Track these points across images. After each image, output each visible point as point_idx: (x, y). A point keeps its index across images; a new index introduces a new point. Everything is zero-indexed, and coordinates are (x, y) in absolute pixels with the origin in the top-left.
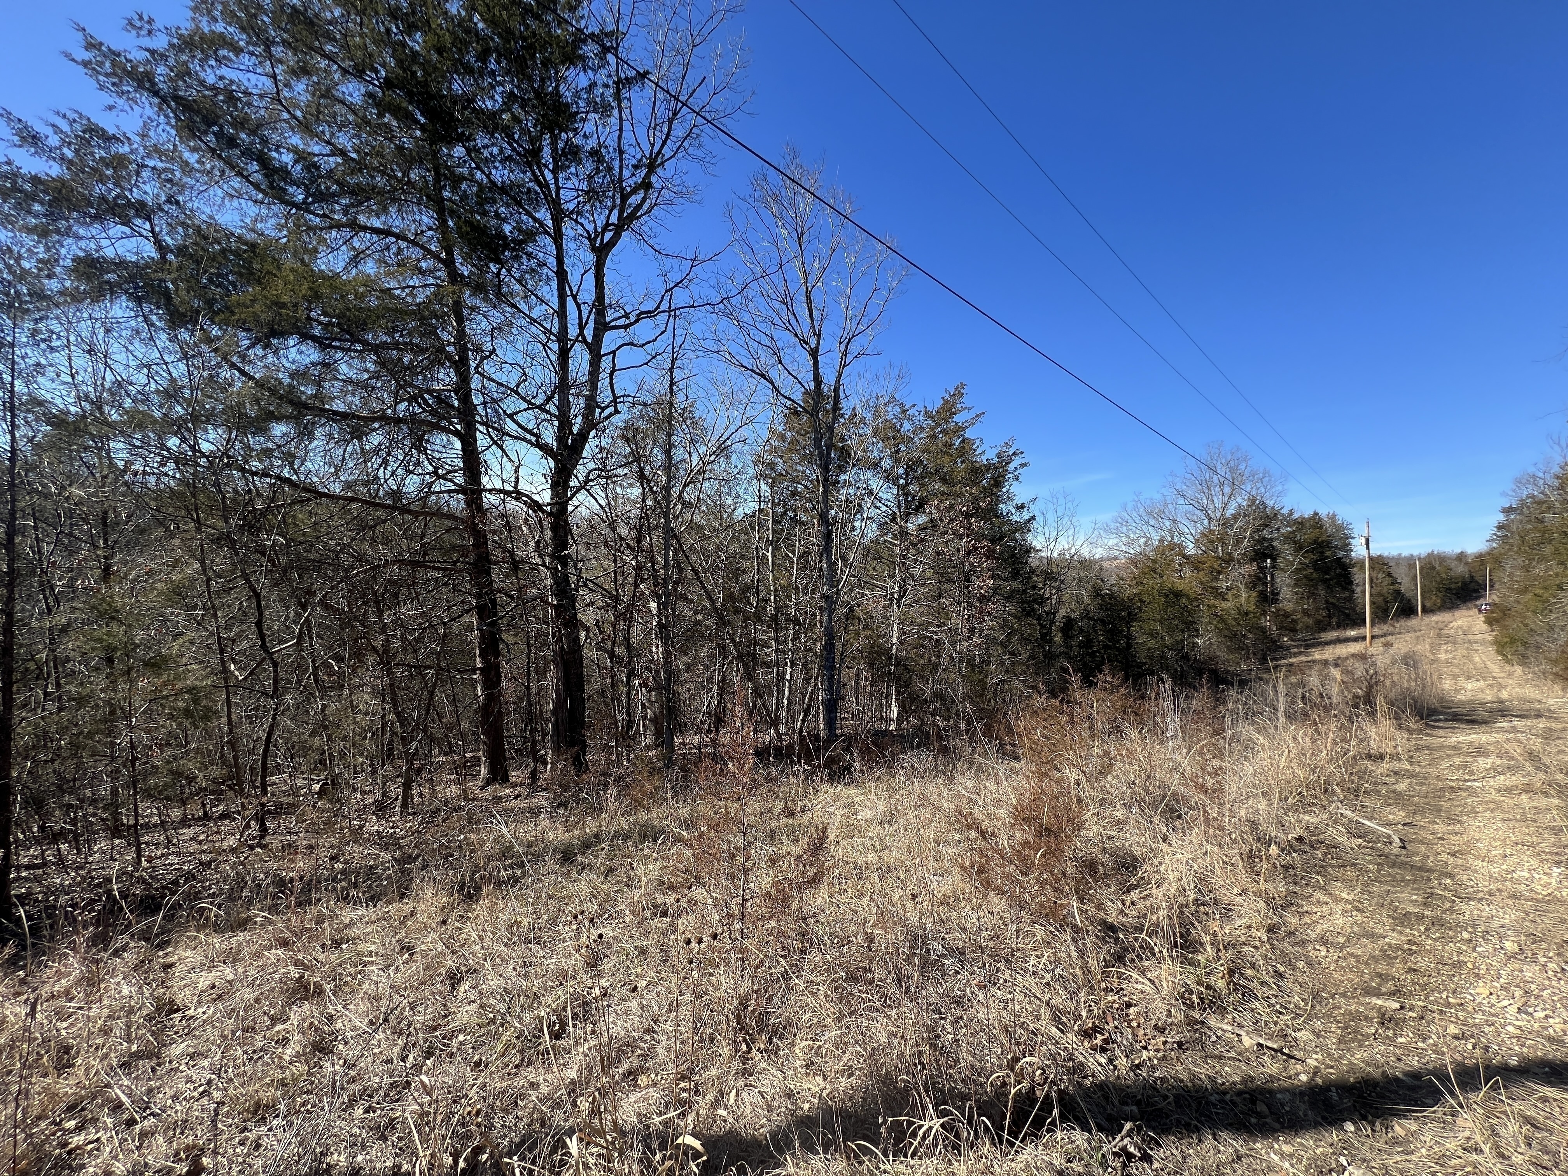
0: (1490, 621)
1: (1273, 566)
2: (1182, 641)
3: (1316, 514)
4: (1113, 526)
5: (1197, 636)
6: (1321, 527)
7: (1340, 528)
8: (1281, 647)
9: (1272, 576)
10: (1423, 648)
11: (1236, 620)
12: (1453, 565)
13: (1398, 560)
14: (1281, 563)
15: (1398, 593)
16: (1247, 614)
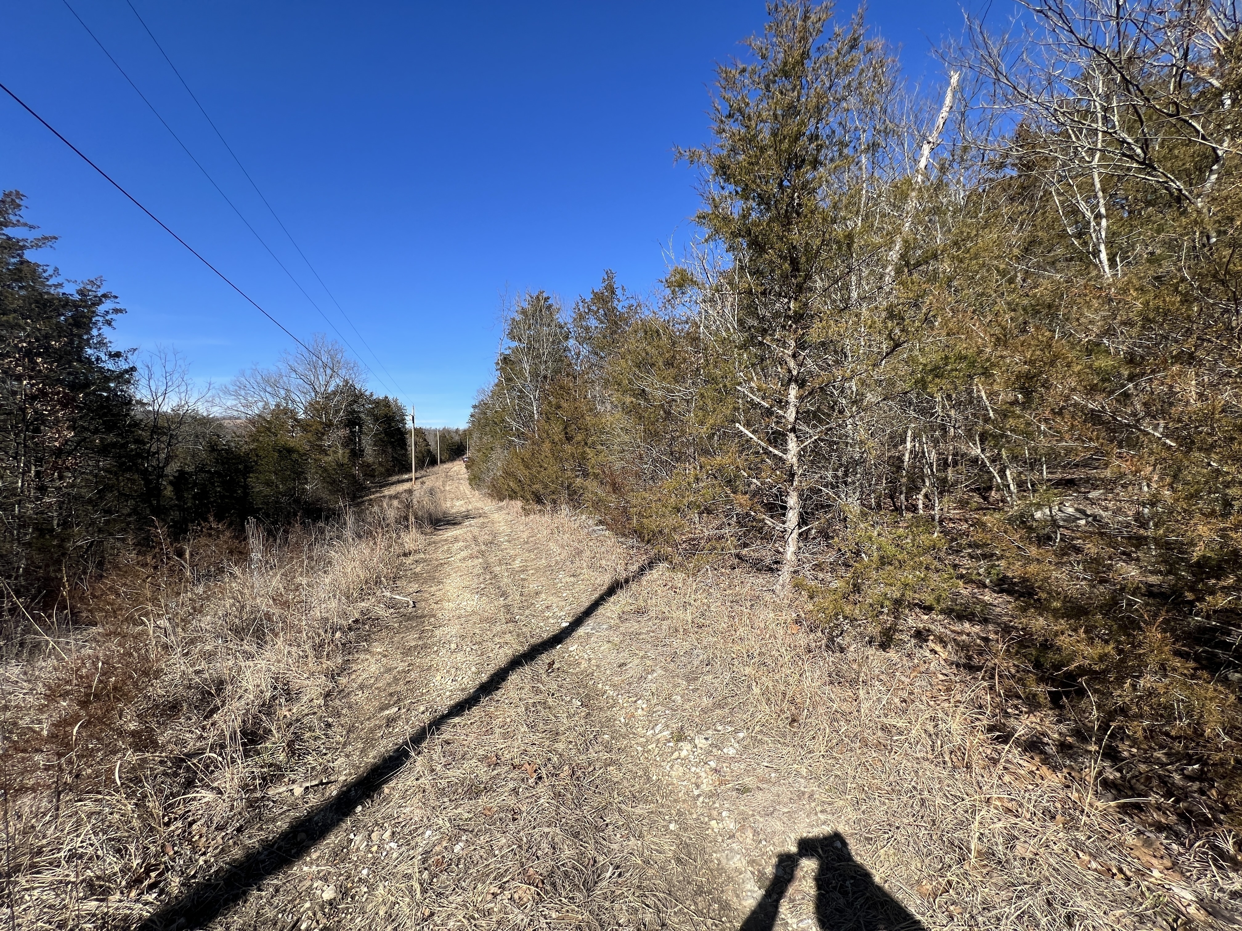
0: (467, 467)
1: (360, 431)
2: (294, 488)
3: (386, 397)
4: (232, 388)
5: (306, 484)
6: (389, 406)
7: (400, 408)
8: (365, 488)
9: (360, 440)
10: (439, 483)
11: (335, 469)
12: (454, 435)
13: (429, 431)
14: (365, 429)
15: (429, 451)
16: (342, 465)
